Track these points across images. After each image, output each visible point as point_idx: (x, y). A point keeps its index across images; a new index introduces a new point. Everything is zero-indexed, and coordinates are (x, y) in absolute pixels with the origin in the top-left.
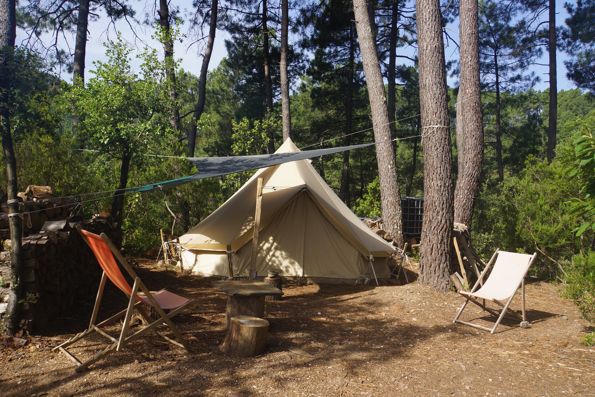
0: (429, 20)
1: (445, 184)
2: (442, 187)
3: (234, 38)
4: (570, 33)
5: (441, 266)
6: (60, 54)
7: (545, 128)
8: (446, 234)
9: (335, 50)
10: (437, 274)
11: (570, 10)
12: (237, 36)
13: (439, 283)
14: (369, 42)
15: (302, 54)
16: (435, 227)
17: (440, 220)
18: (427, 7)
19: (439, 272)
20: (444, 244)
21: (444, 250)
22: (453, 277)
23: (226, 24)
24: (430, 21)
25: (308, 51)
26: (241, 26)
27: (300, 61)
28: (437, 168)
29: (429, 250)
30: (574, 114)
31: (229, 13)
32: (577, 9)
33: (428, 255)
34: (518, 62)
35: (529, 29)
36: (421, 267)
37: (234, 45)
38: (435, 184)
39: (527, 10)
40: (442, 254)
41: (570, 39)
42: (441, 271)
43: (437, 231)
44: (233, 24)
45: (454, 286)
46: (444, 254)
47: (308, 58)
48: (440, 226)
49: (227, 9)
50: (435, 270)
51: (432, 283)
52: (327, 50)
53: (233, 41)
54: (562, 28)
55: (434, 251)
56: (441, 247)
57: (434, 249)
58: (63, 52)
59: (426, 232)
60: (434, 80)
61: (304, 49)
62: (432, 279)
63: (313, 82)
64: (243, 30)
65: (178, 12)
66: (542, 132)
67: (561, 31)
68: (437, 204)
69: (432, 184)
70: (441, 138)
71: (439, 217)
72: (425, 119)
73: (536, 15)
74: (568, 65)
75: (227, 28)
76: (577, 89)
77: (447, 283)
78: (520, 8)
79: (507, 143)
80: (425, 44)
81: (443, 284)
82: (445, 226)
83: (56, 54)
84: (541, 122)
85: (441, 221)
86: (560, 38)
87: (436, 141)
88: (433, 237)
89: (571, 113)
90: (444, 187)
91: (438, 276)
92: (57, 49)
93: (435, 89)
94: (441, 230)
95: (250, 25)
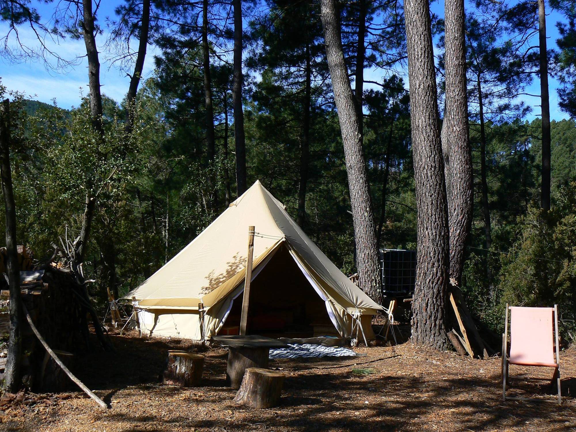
0: (421, 57)
1: (440, 233)
2: (438, 237)
4: (562, 57)
5: (437, 323)
7: (537, 167)
8: (442, 287)
9: (287, 71)
10: (433, 332)
11: (562, 31)
12: (169, 51)
13: (436, 342)
14: (341, 70)
16: (430, 280)
17: (435, 272)
18: (419, 43)
19: (435, 330)
20: (440, 298)
21: (440, 305)
22: (449, 334)
23: (157, 36)
25: (255, 71)
26: (175, 40)
28: (432, 216)
29: (424, 305)
30: (568, 149)
32: (570, 30)
33: (423, 310)
34: (505, 90)
35: (518, 52)
36: (415, 325)
37: (165, 62)
38: (430, 233)
39: (514, 32)
40: (437, 310)
41: (562, 64)
42: (437, 327)
43: (433, 284)
44: (164, 37)
45: (452, 345)
46: (440, 310)
47: (255, 81)
48: (436, 279)
49: (159, 19)
50: (431, 328)
51: (427, 342)
52: (277, 71)
53: (164, 57)
54: (553, 51)
55: (429, 306)
56: (436, 302)
57: (429, 304)
59: (420, 286)
60: (427, 120)
62: (428, 338)
63: (260, 109)
64: (176, 43)
66: (534, 172)
67: (553, 55)
68: (432, 254)
69: (427, 232)
70: (435, 183)
71: (435, 269)
72: (418, 162)
73: (524, 38)
74: (561, 93)
75: (158, 42)
76: (570, 119)
77: (444, 341)
78: (506, 29)
79: (494, 184)
80: (418, 82)
81: (440, 342)
82: (441, 278)
84: (533, 159)
85: (437, 273)
86: (552, 62)
87: (430, 186)
88: (428, 291)
89: (565, 148)
90: (439, 236)
91: (434, 334)
93: (428, 131)
94: (437, 283)
95: (184, 38)
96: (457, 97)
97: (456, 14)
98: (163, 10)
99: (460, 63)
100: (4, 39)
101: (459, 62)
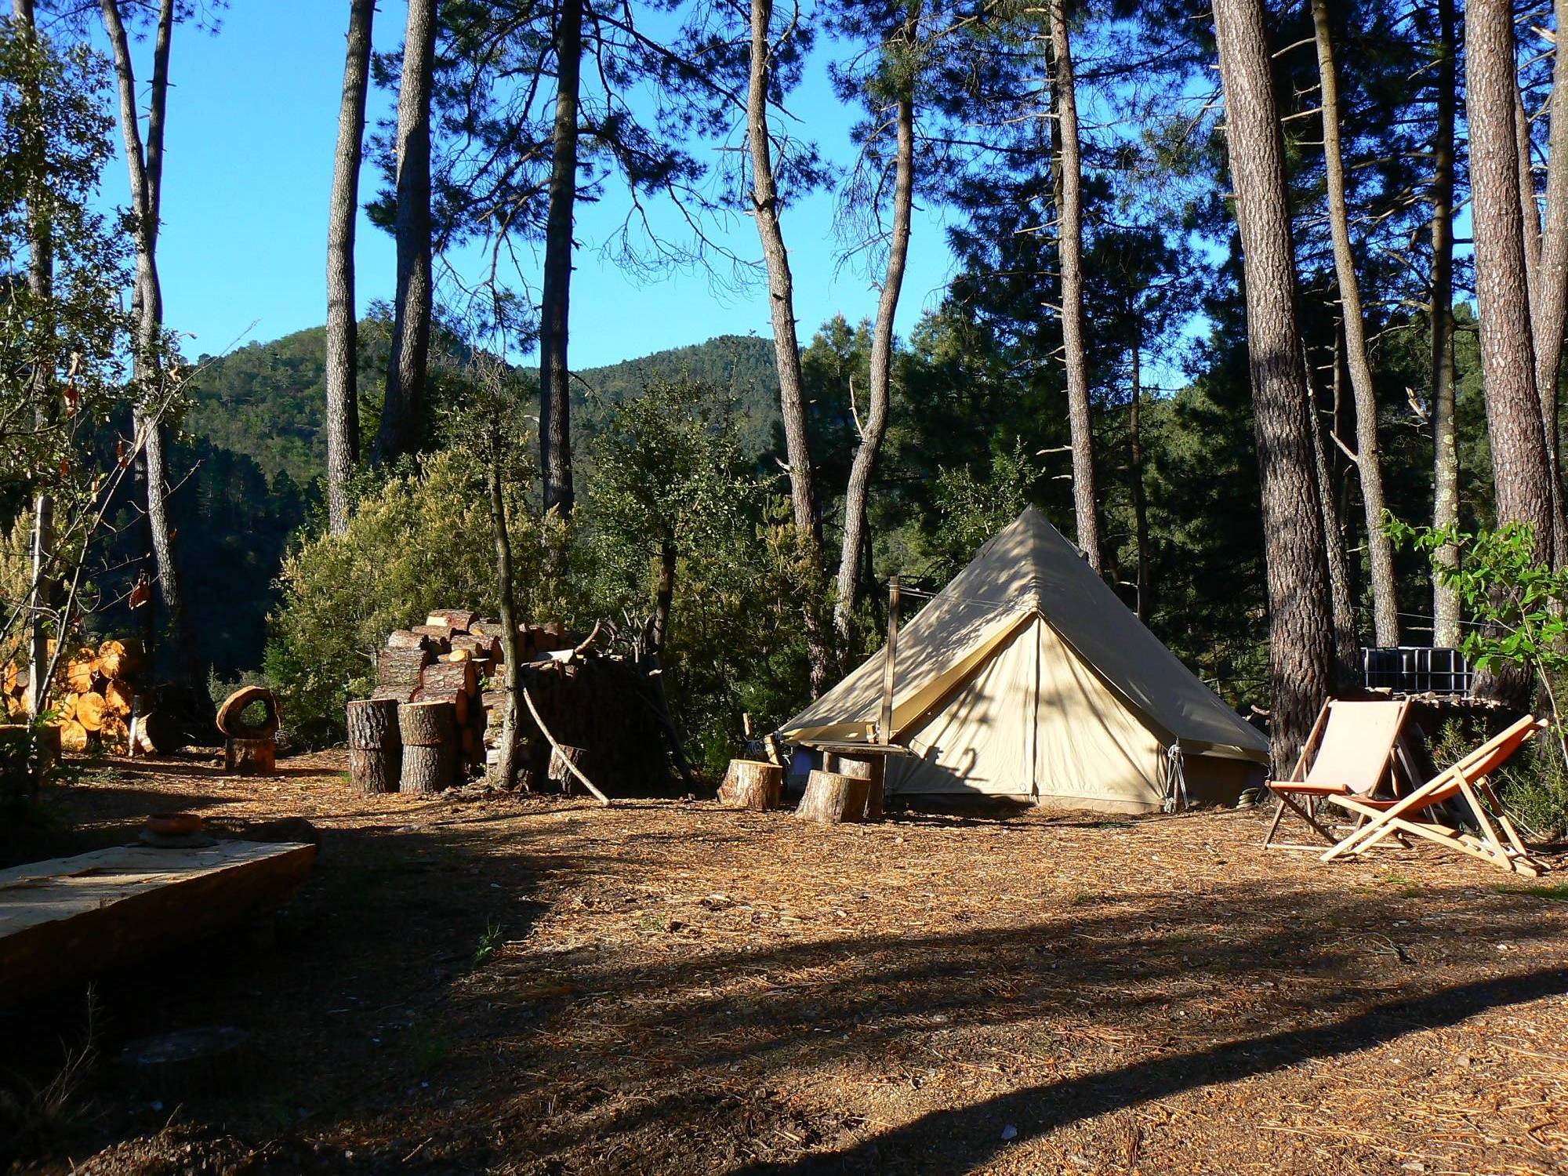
3: (977, 218)
6: (502, 302)
12: (986, 211)
15: (1187, 251)
23: (951, 183)
24: (1264, 245)
25: (1204, 237)
26: (996, 184)
27: (1183, 270)
31: (954, 151)
37: (976, 241)
44: (967, 183)
47: (1207, 261)
49: (949, 142)
53: (972, 229)
58: (509, 296)
61: (1189, 233)
64: (1002, 193)
65: (814, 158)
75: (953, 196)
83: (491, 302)
92: (494, 293)
95: (1021, 177)
96: (1496, 289)
97: (1491, 100)
98: (965, 118)
99: (1504, 212)
100: (621, 232)
101: (1500, 209)
